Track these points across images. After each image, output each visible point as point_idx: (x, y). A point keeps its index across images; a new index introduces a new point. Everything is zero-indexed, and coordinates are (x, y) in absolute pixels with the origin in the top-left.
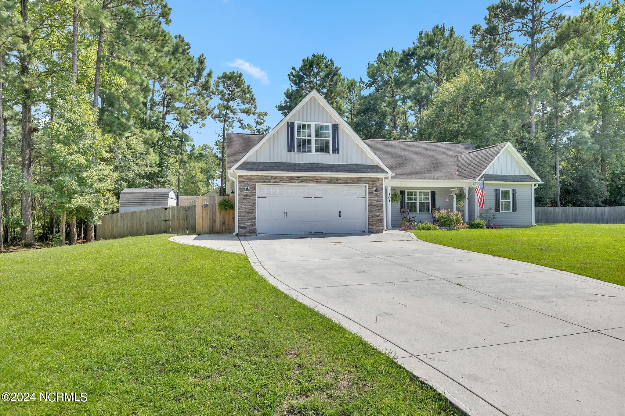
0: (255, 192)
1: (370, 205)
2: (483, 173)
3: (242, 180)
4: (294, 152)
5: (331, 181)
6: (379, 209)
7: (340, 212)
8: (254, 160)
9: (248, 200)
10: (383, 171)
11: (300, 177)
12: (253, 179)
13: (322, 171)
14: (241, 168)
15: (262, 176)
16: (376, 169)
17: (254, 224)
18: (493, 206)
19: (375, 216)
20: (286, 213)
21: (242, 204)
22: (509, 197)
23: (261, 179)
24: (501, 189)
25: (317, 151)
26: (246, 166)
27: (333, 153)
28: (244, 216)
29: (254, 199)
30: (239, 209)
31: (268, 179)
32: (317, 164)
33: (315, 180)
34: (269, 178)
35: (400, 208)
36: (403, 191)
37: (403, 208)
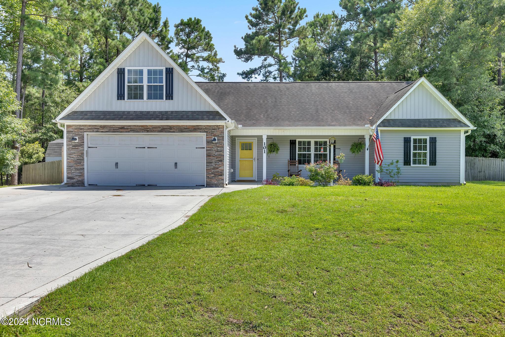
0: (84, 142)
1: (208, 155)
2: (384, 117)
3: (70, 129)
4: (124, 99)
5: (163, 129)
6: (218, 161)
7: (176, 164)
8: (84, 110)
9: (76, 150)
10: (221, 118)
11: (129, 126)
12: (81, 129)
13: (150, 119)
14: (68, 117)
15: (90, 126)
16: (215, 115)
17: (82, 175)
18: (401, 158)
19: (214, 168)
20: (117, 164)
21: (70, 154)
22: (426, 147)
23: (89, 129)
24: (412, 138)
25: (149, 97)
26: (74, 115)
27: (166, 99)
28: (72, 166)
29: (82, 149)
30: (67, 159)
31: (96, 129)
32: (148, 112)
33: (146, 129)
34: (97, 127)
35: (289, 160)
36: (293, 140)
37: (293, 160)
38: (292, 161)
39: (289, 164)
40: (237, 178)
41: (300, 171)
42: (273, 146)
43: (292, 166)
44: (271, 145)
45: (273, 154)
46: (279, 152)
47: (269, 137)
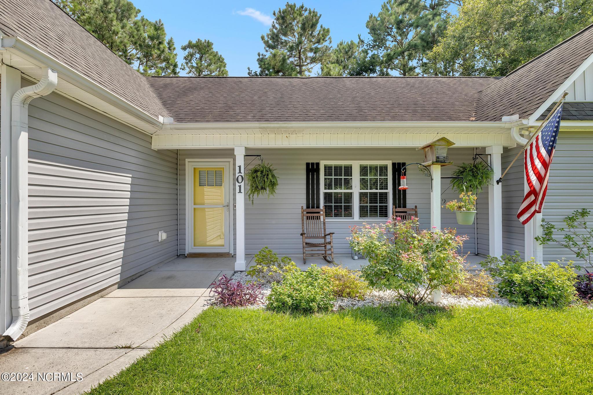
2: (556, 96)
35: (305, 207)
36: (313, 164)
37: (313, 207)
38: (311, 210)
39: (305, 217)
40: (189, 249)
41: (329, 234)
42: (259, 174)
43: (311, 221)
44: (256, 171)
45: (264, 196)
46: (278, 189)
47: (250, 154)
